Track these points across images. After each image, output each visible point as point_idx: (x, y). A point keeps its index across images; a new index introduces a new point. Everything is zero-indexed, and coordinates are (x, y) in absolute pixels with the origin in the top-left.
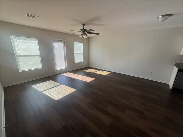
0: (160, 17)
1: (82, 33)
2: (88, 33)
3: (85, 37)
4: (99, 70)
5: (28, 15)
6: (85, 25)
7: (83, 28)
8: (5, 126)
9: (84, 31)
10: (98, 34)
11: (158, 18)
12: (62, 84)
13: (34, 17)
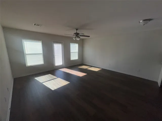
0: (141, 21)
1: (75, 36)
2: (80, 36)
3: (78, 39)
4: (92, 66)
5: (35, 25)
6: (78, 30)
7: (77, 32)
8: (10, 108)
9: (77, 34)
10: (89, 36)
11: (139, 22)
12: (58, 77)
13: (39, 25)
